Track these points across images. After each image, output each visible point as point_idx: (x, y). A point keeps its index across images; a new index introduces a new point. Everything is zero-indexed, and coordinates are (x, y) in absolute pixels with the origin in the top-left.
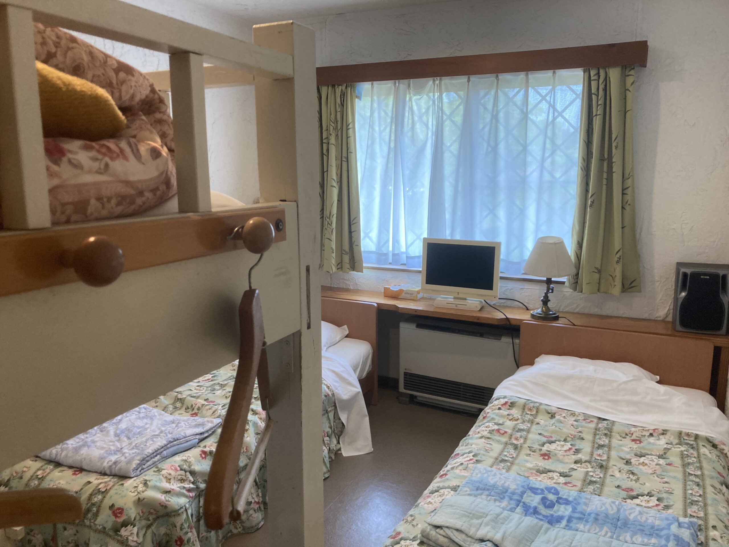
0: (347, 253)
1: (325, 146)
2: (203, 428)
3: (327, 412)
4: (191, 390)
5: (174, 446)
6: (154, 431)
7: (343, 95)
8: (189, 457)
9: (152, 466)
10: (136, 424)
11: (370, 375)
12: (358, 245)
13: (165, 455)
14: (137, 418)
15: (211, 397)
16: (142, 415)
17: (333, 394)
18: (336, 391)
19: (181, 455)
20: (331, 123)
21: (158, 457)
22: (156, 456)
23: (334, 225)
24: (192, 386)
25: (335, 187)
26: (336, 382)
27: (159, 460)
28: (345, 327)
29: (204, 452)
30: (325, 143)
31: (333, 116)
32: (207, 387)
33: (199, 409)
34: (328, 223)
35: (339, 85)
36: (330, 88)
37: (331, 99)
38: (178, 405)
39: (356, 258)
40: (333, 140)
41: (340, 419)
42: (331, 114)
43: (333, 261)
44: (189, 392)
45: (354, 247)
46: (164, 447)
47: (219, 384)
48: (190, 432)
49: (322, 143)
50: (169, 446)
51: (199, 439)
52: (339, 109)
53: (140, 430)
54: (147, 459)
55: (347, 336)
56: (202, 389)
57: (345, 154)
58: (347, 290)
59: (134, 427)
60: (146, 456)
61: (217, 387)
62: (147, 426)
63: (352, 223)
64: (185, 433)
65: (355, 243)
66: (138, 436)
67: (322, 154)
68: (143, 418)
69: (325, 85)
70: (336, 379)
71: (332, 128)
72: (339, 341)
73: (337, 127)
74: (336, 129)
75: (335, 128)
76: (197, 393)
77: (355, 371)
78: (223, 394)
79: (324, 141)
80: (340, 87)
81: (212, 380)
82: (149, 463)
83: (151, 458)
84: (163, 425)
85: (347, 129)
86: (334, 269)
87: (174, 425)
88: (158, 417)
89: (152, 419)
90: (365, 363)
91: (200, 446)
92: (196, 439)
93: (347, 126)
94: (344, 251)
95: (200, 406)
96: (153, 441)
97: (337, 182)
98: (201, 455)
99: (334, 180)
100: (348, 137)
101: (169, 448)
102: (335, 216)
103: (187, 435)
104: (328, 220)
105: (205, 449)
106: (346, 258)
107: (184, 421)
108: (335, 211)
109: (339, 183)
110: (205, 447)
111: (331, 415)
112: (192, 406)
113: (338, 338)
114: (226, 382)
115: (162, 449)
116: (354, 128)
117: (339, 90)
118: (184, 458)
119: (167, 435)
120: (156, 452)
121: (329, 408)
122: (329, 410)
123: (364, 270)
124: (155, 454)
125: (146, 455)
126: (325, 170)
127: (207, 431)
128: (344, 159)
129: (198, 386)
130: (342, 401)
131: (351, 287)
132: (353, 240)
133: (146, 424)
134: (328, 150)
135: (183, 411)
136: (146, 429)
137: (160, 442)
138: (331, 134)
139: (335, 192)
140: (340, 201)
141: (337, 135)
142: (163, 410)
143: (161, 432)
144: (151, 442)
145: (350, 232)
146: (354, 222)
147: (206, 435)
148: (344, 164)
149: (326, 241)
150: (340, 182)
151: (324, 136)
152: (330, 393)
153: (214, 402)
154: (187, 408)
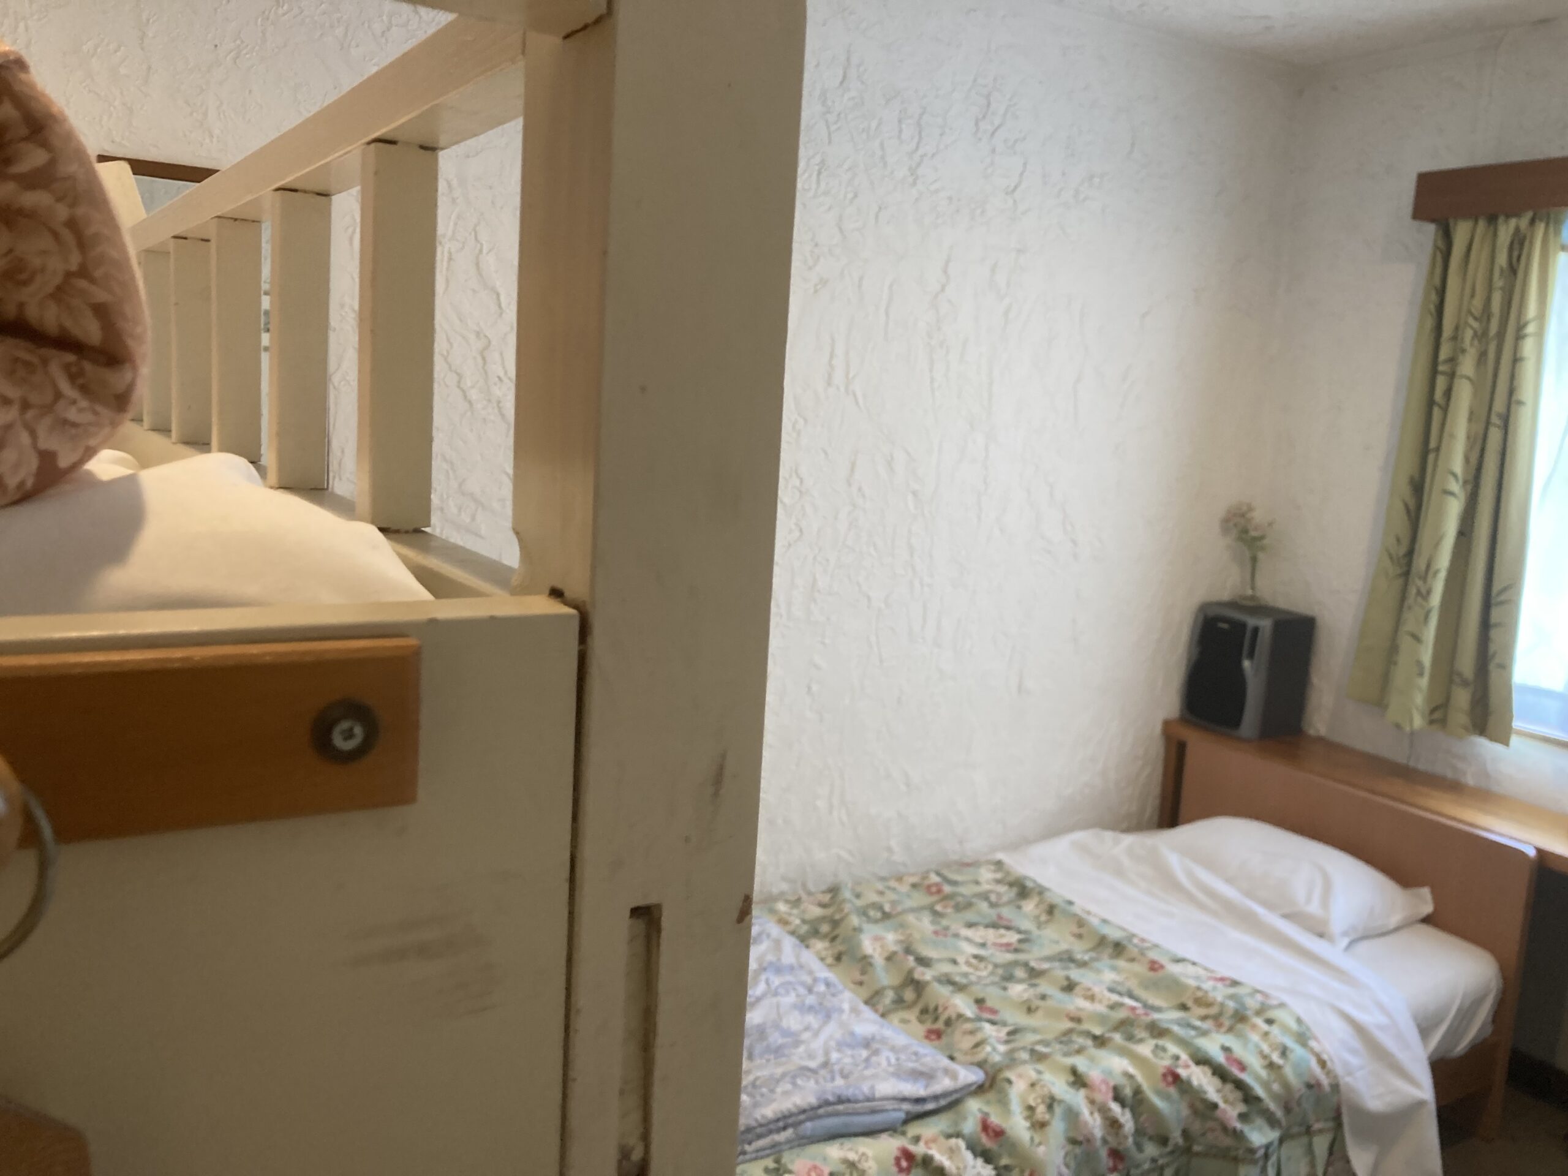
0: (1465, 683)
1: (1441, 382)
2: (926, 1087)
3: (1308, 1131)
4: (954, 962)
5: (837, 1114)
6: (811, 1056)
7: (1519, 244)
8: (864, 1158)
9: (768, 1152)
10: (784, 1024)
11: (1480, 1051)
12: (1506, 667)
13: (809, 1133)
14: (795, 1006)
15: (993, 996)
16: (811, 1000)
17: (1336, 1087)
18: (1346, 1080)
19: (848, 1143)
20: (1471, 321)
21: (789, 1132)
22: (785, 1128)
23: (1436, 599)
24: (962, 952)
25: (1452, 494)
26: (1353, 1052)
27: (788, 1141)
28: (1426, 892)
29: (908, 1155)
30: (1443, 373)
31: (1477, 303)
32: (996, 966)
33: (948, 1023)
34: (1419, 593)
35: (1508, 216)
36: (1482, 224)
37: (1479, 255)
38: (909, 995)
39: (1494, 699)
40: (1467, 366)
41: (1348, 1161)
42: (1473, 296)
43: (1419, 699)
44: (947, 968)
45: (1492, 667)
46: (810, 1113)
47: (1026, 965)
48: (887, 1087)
49: (1434, 372)
50: (821, 1111)
51: (908, 1113)
52: (1498, 282)
53: (785, 1040)
54: (759, 1130)
55: (1427, 920)
56: (982, 965)
57: (1499, 406)
58: (1454, 787)
59: (777, 1026)
60: (754, 1124)
61: (1020, 973)
62: (806, 1036)
63: (1493, 601)
64: (872, 1088)
65: (1497, 660)
66: (772, 1057)
67: (1431, 403)
68: (811, 1009)
69: (1465, 216)
70: (1356, 1043)
71: (1469, 334)
72: (1397, 929)
73: (1485, 332)
74: (1481, 336)
75: (1479, 333)
76: (966, 975)
77: (1424, 1032)
78: (1026, 996)
79: (1441, 368)
80: (1513, 222)
81: (1016, 951)
82: (761, 1143)
83: (771, 1132)
84: (841, 1046)
85: (1519, 337)
86: (1418, 722)
87: (864, 1053)
88: (845, 1017)
89: (828, 1017)
90: (1465, 1014)
91: (904, 1133)
92: (900, 1110)
93: (1520, 328)
94: (1460, 674)
95: (954, 1016)
96: (794, 1084)
97: (1465, 482)
98: (898, 1160)
99: (1455, 475)
100: (1516, 360)
101: (820, 1117)
102: (1442, 575)
103: (877, 1095)
104: (1419, 583)
105: (912, 1148)
106: (1462, 698)
107: (893, 1049)
108: (1444, 560)
109: (1469, 487)
110: (917, 1139)
111: (1321, 1144)
112: (936, 1009)
113: (1395, 920)
114: (1045, 966)
115: (802, 1117)
116: (1540, 334)
117: (1506, 231)
118: (852, 1156)
119: (833, 1079)
120: (784, 1121)
121: (1318, 1121)
122: (1317, 1126)
123: (1514, 740)
124: (781, 1124)
125: (756, 1120)
126: (1433, 444)
127: (936, 1098)
128: (1495, 419)
129: (976, 957)
130: (1361, 1114)
131: (1470, 780)
132: (1493, 648)
133: (807, 1028)
134: (1448, 393)
135: (912, 1015)
136: (797, 1043)
137: (805, 1095)
138: (1463, 351)
139: (1454, 509)
140: (1465, 533)
141: (1482, 356)
142: (867, 1003)
143: (826, 1064)
144: (789, 1087)
145: (1486, 625)
146: (1502, 598)
147: (930, 1106)
148: (1495, 435)
149: (1405, 642)
150: (1474, 484)
151: (1444, 354)
152: (1325, 1081)
153: (994, 1011)
154: (924, 1011)
